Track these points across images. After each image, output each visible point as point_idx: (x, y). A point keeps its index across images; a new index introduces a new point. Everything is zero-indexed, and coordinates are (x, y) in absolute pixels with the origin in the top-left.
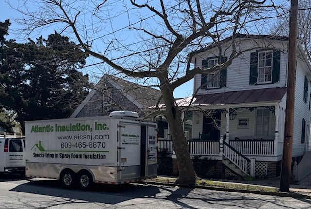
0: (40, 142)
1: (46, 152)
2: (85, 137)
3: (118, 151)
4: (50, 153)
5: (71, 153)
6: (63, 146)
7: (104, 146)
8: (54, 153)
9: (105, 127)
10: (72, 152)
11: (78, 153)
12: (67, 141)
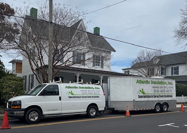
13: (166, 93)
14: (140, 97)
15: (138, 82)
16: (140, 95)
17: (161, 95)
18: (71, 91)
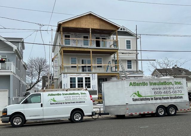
13: (172, 94)
14: (134, 100)
15: (131, 84)
16: (135, 98)
17: (165, 97)
18: (54, 98)
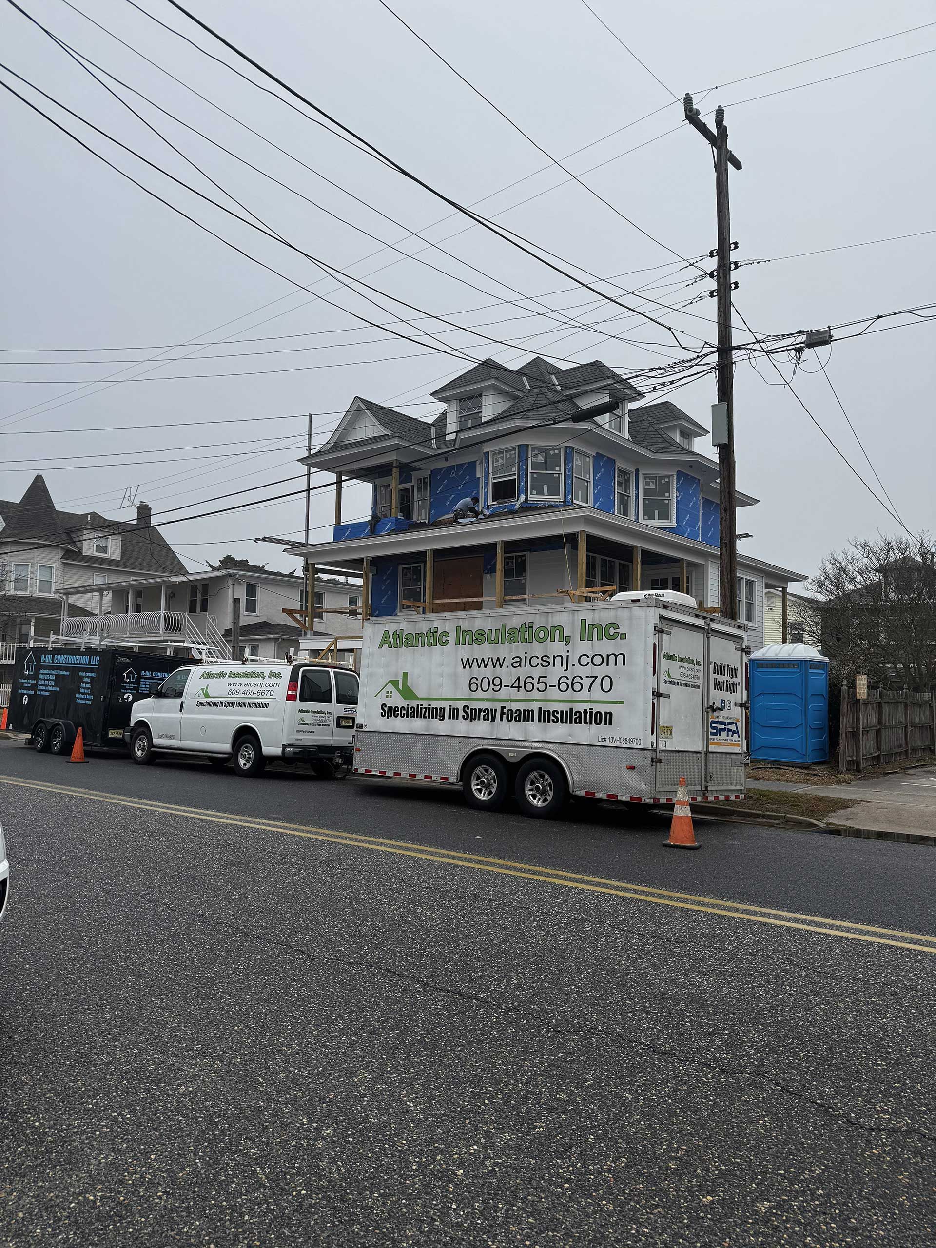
0: (405, 675)
1: (420, 702)
2: (546, 661)
3: (655, 701)
4: (435, 704)
5: (497, 706)
6: (474, 687)
7: (606, 686)
8: (445, 705)
9: (612, 631)
10: (503, 704)
11: (522, 706)
12: (488, 672)
